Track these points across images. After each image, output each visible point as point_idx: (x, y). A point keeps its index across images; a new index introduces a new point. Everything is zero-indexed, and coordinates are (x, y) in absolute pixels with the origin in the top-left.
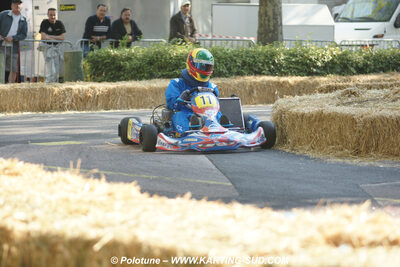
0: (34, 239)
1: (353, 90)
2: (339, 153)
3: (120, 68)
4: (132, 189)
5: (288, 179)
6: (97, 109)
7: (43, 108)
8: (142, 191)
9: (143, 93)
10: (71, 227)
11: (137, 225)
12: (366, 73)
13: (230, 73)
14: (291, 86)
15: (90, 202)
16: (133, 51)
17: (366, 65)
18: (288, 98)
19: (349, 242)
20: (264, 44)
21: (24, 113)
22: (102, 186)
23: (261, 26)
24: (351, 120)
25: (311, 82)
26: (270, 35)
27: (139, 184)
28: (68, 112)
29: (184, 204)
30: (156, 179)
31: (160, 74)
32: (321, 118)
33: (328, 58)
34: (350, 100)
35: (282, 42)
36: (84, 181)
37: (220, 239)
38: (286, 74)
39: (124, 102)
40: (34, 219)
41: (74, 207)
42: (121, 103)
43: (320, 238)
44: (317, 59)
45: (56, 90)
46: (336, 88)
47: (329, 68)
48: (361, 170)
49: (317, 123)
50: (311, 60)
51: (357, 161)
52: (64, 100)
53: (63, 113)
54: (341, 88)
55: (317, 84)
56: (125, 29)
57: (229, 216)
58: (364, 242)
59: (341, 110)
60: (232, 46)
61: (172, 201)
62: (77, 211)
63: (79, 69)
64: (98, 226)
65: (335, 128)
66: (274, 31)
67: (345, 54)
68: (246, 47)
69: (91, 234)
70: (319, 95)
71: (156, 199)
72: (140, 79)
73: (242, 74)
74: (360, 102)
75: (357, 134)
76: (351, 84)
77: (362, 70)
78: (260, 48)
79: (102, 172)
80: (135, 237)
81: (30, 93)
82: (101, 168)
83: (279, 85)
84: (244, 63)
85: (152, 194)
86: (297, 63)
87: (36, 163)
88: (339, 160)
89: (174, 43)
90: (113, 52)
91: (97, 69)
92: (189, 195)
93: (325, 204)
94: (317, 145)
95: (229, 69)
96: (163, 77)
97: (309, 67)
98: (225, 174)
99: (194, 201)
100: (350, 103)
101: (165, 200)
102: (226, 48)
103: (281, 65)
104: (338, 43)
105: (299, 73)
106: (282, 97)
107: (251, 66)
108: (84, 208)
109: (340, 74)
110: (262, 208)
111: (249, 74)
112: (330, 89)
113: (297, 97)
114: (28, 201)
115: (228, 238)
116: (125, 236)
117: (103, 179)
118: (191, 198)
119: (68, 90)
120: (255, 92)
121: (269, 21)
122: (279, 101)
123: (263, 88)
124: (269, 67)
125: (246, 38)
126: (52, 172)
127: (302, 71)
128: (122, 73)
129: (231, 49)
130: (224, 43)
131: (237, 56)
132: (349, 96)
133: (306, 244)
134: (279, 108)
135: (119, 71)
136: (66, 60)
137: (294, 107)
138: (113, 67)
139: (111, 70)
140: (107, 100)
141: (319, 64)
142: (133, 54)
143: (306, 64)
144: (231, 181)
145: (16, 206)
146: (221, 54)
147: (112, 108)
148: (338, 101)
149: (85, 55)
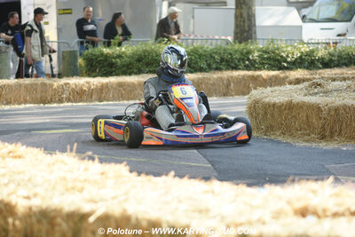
0: (35, 214)
1: (319, 81)
2: (307, 137)
3: (112, 65)
4: (122, 169)
5: (261, 160)
6: (91, 101)
7: (44, 101)
8: (131, 172)
9: (133, 86)
10: (67, 202)
11: (126, 200)
12: (331, 68)
13: (209, 68)
14: (264, 79)
15: (85, 180)
16: (123, 49)
17: (331, 61)
18: (260, 90)
19: (315, 213)
20: (240, 43)
21: (27, 105)
22: (95, 166)
23: (237, 26)
24: (317, 109)
25: (282, 75)
26: (245, 34)
27: (128, 164)
28: (66, 104)
29: (169, 180)
31: (147, 69)
32: (290, 106)
33: (297, 54)
34: (316, 90)
35: (256, 39)
36: (80, 162)
37: (200, 211)
38: (259, 69)
39: (116, 95)
40: (35, 195)
41: (70, 185)
42: (113, 96)
43: (289, 210)
44: (287, 56)
45: (55, 85)
46: (304, 81)
47: (299, 63)
48: (326, 152)
49: (286, 112)
50: (282, 57)
51: (323, 145)
52: (62, 94)
53: (62, 105)
54: (308, 80)
55: (287, 77)
56: (116, 30)
57: (208, 192)
58: (329, 213)
59: (308, 99)
61: (158, 178)
62: (73, 188)
63: (75, 66)
64: (93, 201)
65: (303, 115)
66: (248, 32)
67: (312, 51)
68: (224, 45)
69: (86, 208)
70: (288, 87)
71: (143, 177)
72: (130, 74)
73: (218, 69)
74: (325, 93)
75: (322, 121)
76: (317, 76)
77: (327, 64)
78: (237, 46)
79: (96, 156)
80: (125, 210)
81: (32, 87)
82: (94, 153)
83: (254, 79)
84: (222, 60)
85: (139, 174)
86: (269, 58)
87: (37, 147)
88: (307, 144)
89: (160, 42)
90: (106, 51)
91: (91, 65)
92: (172, 173)
93: (293, 181)
94: (287, 130)
95: (209, 65)
96: (150, 72)
97: (280, 63)
98: (205, 157)
99: (177, 179)
100: (316, 93)
101: (152, 178)
102: (206, 46)
103: (255, 61)
104: (306, 41)
105: (271, 68)
106: (255, 89)
108: (79, 185)
109: (307, 68)
110: (238, 184)
111: (227, 69)
112: (298, 81)
113: (269, 89)
114: (30, 180)
115: (207, 211)
116: (116, 210)
117: (97, 160)
118: (175, 176)
119: (66, 84)
120: (232, 85)
121: (244, 22)
122: (254, 92)
123: (239, 81)
124: (244, 63)
125: (223, 38)
126: (51, 154)
127: (274, 66)
128: (114, 69)
129: (211, 47)
130: (204, 42)
131: (216, 53)
132: (316, 87)
133: (277, 215)
134: (253, 99)
135: (111, 67)
136: (64, 58)
137: (266, 97)
138: (106, 64)
139: (104, 67)
140: (101, 94)
141: (289, 60)
142: (123, 53)
143: (278, 60)
144: (211, 162)
145: (19, 185)
146: (201, 51)
147: (105, 99)
148: (306, 91)
149: (81, 54)
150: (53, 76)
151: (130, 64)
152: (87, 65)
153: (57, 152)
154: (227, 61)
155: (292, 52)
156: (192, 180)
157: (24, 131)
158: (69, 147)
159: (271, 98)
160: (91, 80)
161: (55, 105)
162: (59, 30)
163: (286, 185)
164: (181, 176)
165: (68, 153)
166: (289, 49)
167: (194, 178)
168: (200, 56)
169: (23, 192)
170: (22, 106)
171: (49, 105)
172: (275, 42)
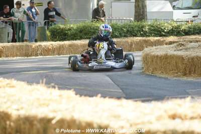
0: (22, 119)
1: (182, 43)
2: (176, 75)
3: (65, 34)
4: (71, 93)
5: (150, 88)
6: (54, 55)
7: (27, 55)
8: (76, 94)
9: (77, 46)
10: (40, 112)
11: (73, 111)
12: (189, 35)
13: (121, 36)
14: (151, 42)
15: (50, 100)
16: (72, 26)
17: (189, 31)
18: (149, 48)
19: (180, 117)
20: (138, 21)
21: (18, 58)
22: (56, 92)
23: (136, 12)
24: (181, 58)
25: (162, 40)
27: (75, 90)
28: (40, 57)
29: (98, 99)
31: (85, 37)
32: (166, 57)
33: (170, 27)
34: (181, 48)
35: (147, 19)
36: (47, 89)
37: (115, 117)
38: (149, 36)
39: (68, 52)
40: (22, 108)
41: (42, 102)
42: (66, 52)
43: (166, 117)
44: (165, 29)
45: (34, 46)
46: (174, 43)
47: (171, 32)
49: (164, 60)
50: (161, 29)
51: (185, 78)
52: (38, 51)
53: (37, 57)
54: (176, 42)
55: (165, 40)
57: (119, 106)
58: (187, 117)
59: (177, 53)
61: (91, 99)
62: (43, 104)
63: (45, 35)
64: (54, 111)
65: (174, 62)
66: (142, 15)
67: (179, 26)
68: (129, 23)
69: (50, 115)
70: (165, 46)
71: (83, 98)
72: (76, 40)
73: (125, 36)
74: (186, 49)
75: (185, 65)
77: (187, 33)
78: (136, 23)
79: (56, 86)
80: (73, 117)
81: (20, 48)
82: (55, 84)
83: (146, 42)
84: (128, 31)
85: (81, 96)
86: (154, 30)
87: (23, 81)
88: (176, 78)
91: (54, 35)
92: (99, 95)
93: (168, 98)
94: (164, 70)
95: (120, 34)
96: (87, 38)
97: (161, 33)
98: (118, 86)
99: (102, 99)
100: (181, 50)
101: (88, 98)
102: (119, 23)
103: (146, 32)
104: (175, 20)
105: (156, 35)
106: (147, 47)
107: (131, 32)
108: (47, 102)
109: (176, 36)
111: (130, 36)
112: (171, 43)
113: (154, 47)
114: (19, 100)
115: (119, 116)
116: (68, 117)
117: (57, 88)
118: (101, 97)
119: (40, 45)
120: (133, 45)
121: (140, 9)
122: (146, 49)
123: (137, 43)
124: (140, 33)
125: (128, 18)
126: (31, 85)
127: (157, 34)
128: (66, 37)
129: (121, 24)
130: (117, 21)
131: (124, 27)
132: (181, 46)
133: (159, 118)
134: (145, 53)
135: (65, 36)
136: (38, 31)
137: (153, 52)
139: (61, 35)
140: (59, 51)
141: (166, 31)
142: (72, 27)
143: (159, 31)
144: (121, 89)
145: (13, 102)
146: (116, 26)
147: (61, 54)
148: (175, 49)
149: (48, 28)
151: (76, 34)
152: (51, 35)
153: (35, 84)
155: (168, 27)
156: (111, 99)
157: (16, 72)
158: (41, 81)
159: (156, 53)
160: (53, 43)
161: (33, 57)
163: (164, 101)
164: (105, 97)
165: (41, 84)
166: (166, 24)
167: (112, 98)
168: (115, 29)
169: (15, 107)
170: (15, 58)
171: (30, 58)
172: (158, 21)
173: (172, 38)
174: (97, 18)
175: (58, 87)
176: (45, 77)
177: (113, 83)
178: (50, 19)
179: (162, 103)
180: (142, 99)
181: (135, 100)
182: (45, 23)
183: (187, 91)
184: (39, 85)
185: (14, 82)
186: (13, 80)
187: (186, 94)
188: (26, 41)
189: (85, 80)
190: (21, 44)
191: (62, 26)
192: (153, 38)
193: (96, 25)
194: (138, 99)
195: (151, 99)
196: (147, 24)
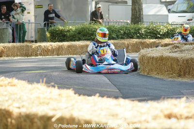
0: (23, 116)
1: (178, 45)
2: (171, 76)
3: (64, 36)
4: (71, 92)
5: (146, 88)
6: (53, 55)
7: (27, 56)
8: (75, 94)
9: (75, 47)
10: (41, 110)
11: (72, 109)
13: (118, 38)
14: (147, 44)
15: (50, 98)
16: (71, 27)
18: (145, 50)
19: (176, 117)
20: (135, 24)
21: (18, 58)
22: (56, 91)
23: (133, 15)
24: (177, 60)
25: (157, 42)
26: (137, 19)
27: (73, 90)
28: (39, 57)
29: (96, 99)
30: (82, 89)
31: (84, 38)
32: (162, 59)
33: (165, 30)
34: (176, 50)
35: (143, 22)
36: (47, 88)
37: (113, 116)
38: (145, 38)
40: (23, 106)
41: (42, 101)
42: (65, 53)
43: (161, 115)
44: (160, 31)
45: (34, 46)
46: (169, 45)
47: (167, 35)
48: (181, 84)
49: (160, 61)
50: (157, 31)
51: (180, 79)
52: (37, 51)
53: (37, 57)
54: (171, 44)
55: (160, 43)
57: (117, 105)
58: (183, 117)
59: (172, 55)
60: (119, 25)
61: (90, 98)
62: (44, 103)
63: (45, 36)
64: (55, 110)
65: (169, 64)
66: (139, 18)
67: (174, 29)
68: (125, 25)
69: (50, 114)
70: (161, 48)
71: (82, 97)
72: (74, 41)
73: (122, 38)
74: (181, 51)
75: (179, 67)
78: (132, 26)
79: (56, 85)
80: (72, 115)
81: (21, 48)
82: (55, 83)
83: (142, 43)
84: (125, 33)
85: (80, 95)
86: (150, 32)
87: (24, 80)
88: (171, 79)
91: (53, 36)
92: (98, 95)
93: (164, 98)
94: (160, 71)
95: (117, 36)
96: (85, 40)
97: (156, 35)
98: (115, 86)
99: (100, 98)
100: (176, 52)
101: (86, 97)
102: (116, 25)
103: (142, 34)
104: (170, 23)
105: (152, 38)
106: (143, 49)
108: (47, 101)
110: (133, 101)
111: (127, 38)
112: (166, 45)
113: (150, 49)
114: (20, 98)
115: (117, 115)
116: (67, 115)
117: (56, 88)
118: (99, 96)
119: (39, 46)
120: (130, 47)
121: (136, 12)
122: (142, 51)
123: (134, 45)
124: (137, 35)
125: (125, 21)
126: (31, 84)
128: (65, 38)
129: (118, 26)
130: (115, 23)
131: (121, 29)
132: (176, 48)
133: (155, 118)
134: (141, 54)
136: (38, 32)
137: (149, 54)
138: (61, 35)
139: (60, 37)
140: (58, 51)
141: (161, 33)
142: (71, 29)
143: (155, 33)
144: (118, 89)
145: (14, 101)
146: (113, 29)
147: (61, 54)
148: (170, 50)
149: (47, 30)
150: (32, 42)
151: (74, 35)
152: (51, 36)
153: (35, 83)
154: (127, 34)
155: (163, 30)
156: (109, 99)
157: (17, 71)
158: (41, 80)
159: (151, 54)
160: (53, 44)
161: (33, 57)
162: (35, 16)
163: (159, 101)
164: (103, 97)
165: (41, 83)
166: (162, 27)
167: (110, 97)
168: (113, 31)
169: (16, 105)
170: (16, 58)
171: (30, 58)
172: (154, 23)
173: (167, 41)
174: (95, 21)
175: (58, 87)
176: (45, 77)
177: (110, 83)
178: (50, 21)
179: (158, 102)
180: (138, 99)
181: (131, 99)
182: (45, 24)
183: (182, 91)
184: (39, 84)
185: (15, 81)
186: (14, 79)
187: (180, 95)
188: (26, 41)
189: (83, 80)
190: (21, 44)
191: (61, 28)
192: (149, 40)
193: (94, 27)
194: (134, 99)
195: (146, 98)
196: (144, 26)
